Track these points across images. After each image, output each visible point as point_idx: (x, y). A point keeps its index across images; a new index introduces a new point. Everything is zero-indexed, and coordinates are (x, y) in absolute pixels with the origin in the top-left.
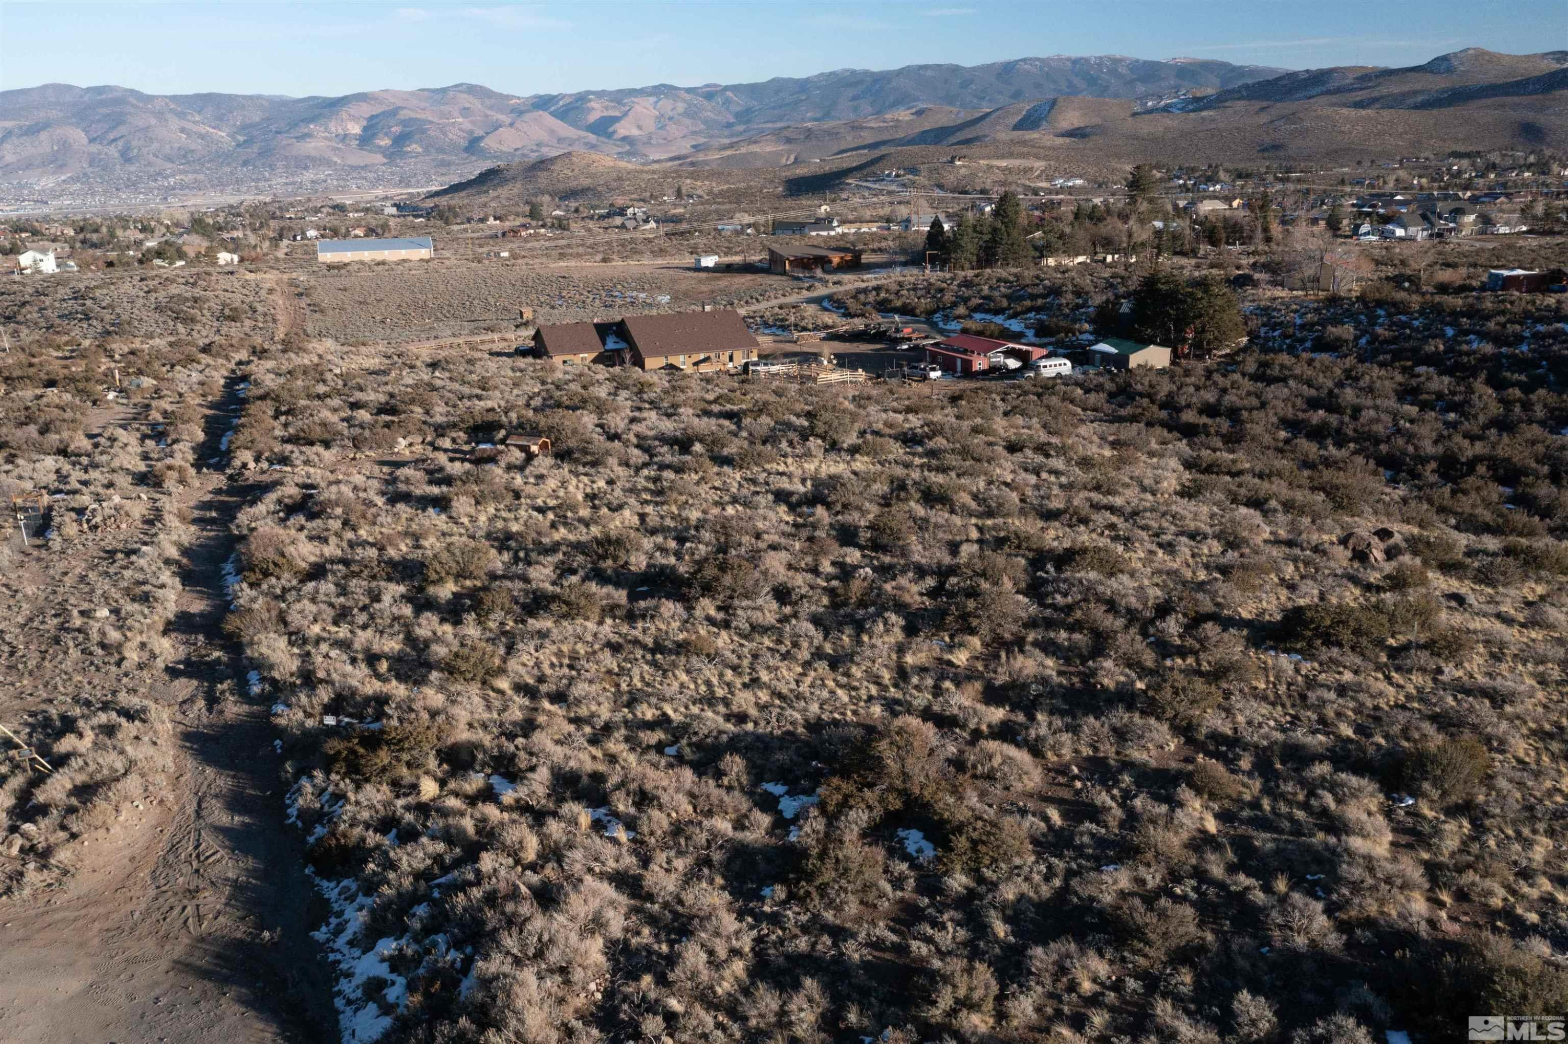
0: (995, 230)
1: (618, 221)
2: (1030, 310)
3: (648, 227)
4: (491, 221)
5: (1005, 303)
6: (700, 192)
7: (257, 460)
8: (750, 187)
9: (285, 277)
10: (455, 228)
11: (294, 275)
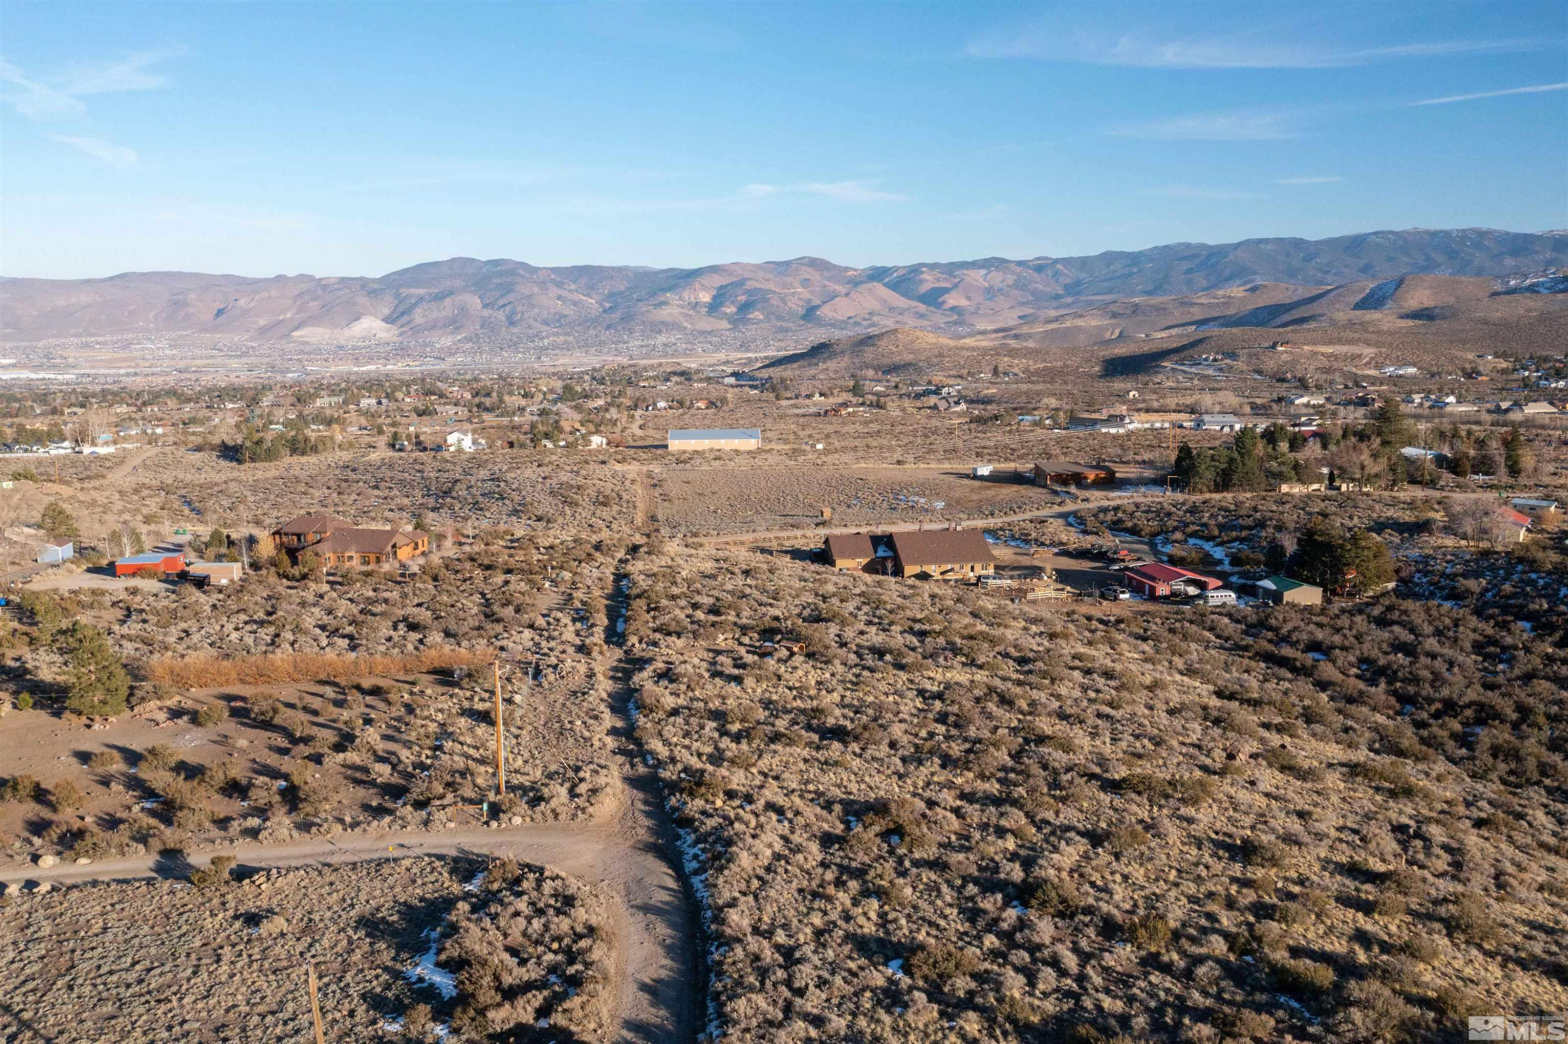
0: (1232, 460)
1: (933, 400)
2: (1235, 540)
3: (958, 409)
4: (817, 397)
5: (1216, 532)
6: (1016, 370)
7: (640, 642)
8: (1067, 366)
9: (645, 468)
10: (784, 403)
11: (651, 467)
